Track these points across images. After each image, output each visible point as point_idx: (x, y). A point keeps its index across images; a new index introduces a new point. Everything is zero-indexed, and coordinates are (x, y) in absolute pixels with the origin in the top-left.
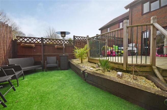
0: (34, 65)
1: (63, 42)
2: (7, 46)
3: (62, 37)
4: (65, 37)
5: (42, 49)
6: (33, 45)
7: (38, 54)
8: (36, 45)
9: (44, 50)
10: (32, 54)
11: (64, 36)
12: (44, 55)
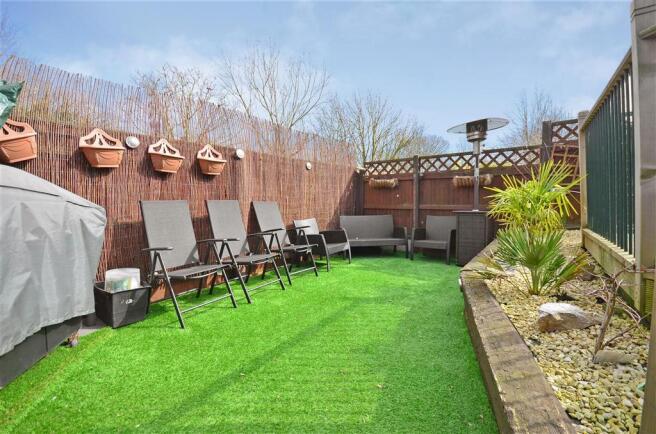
0: (394, 236)
1: (473, 162)
2: (341, 188)
3: (472, 144)
4: (482, 143)
5: (414, 192)
6: (392, 181)
7: (405, 206)
8: (400, 181)
9: (420, 194)
10: (393, 207)
11: (476, 137)
12: (420, 210)
